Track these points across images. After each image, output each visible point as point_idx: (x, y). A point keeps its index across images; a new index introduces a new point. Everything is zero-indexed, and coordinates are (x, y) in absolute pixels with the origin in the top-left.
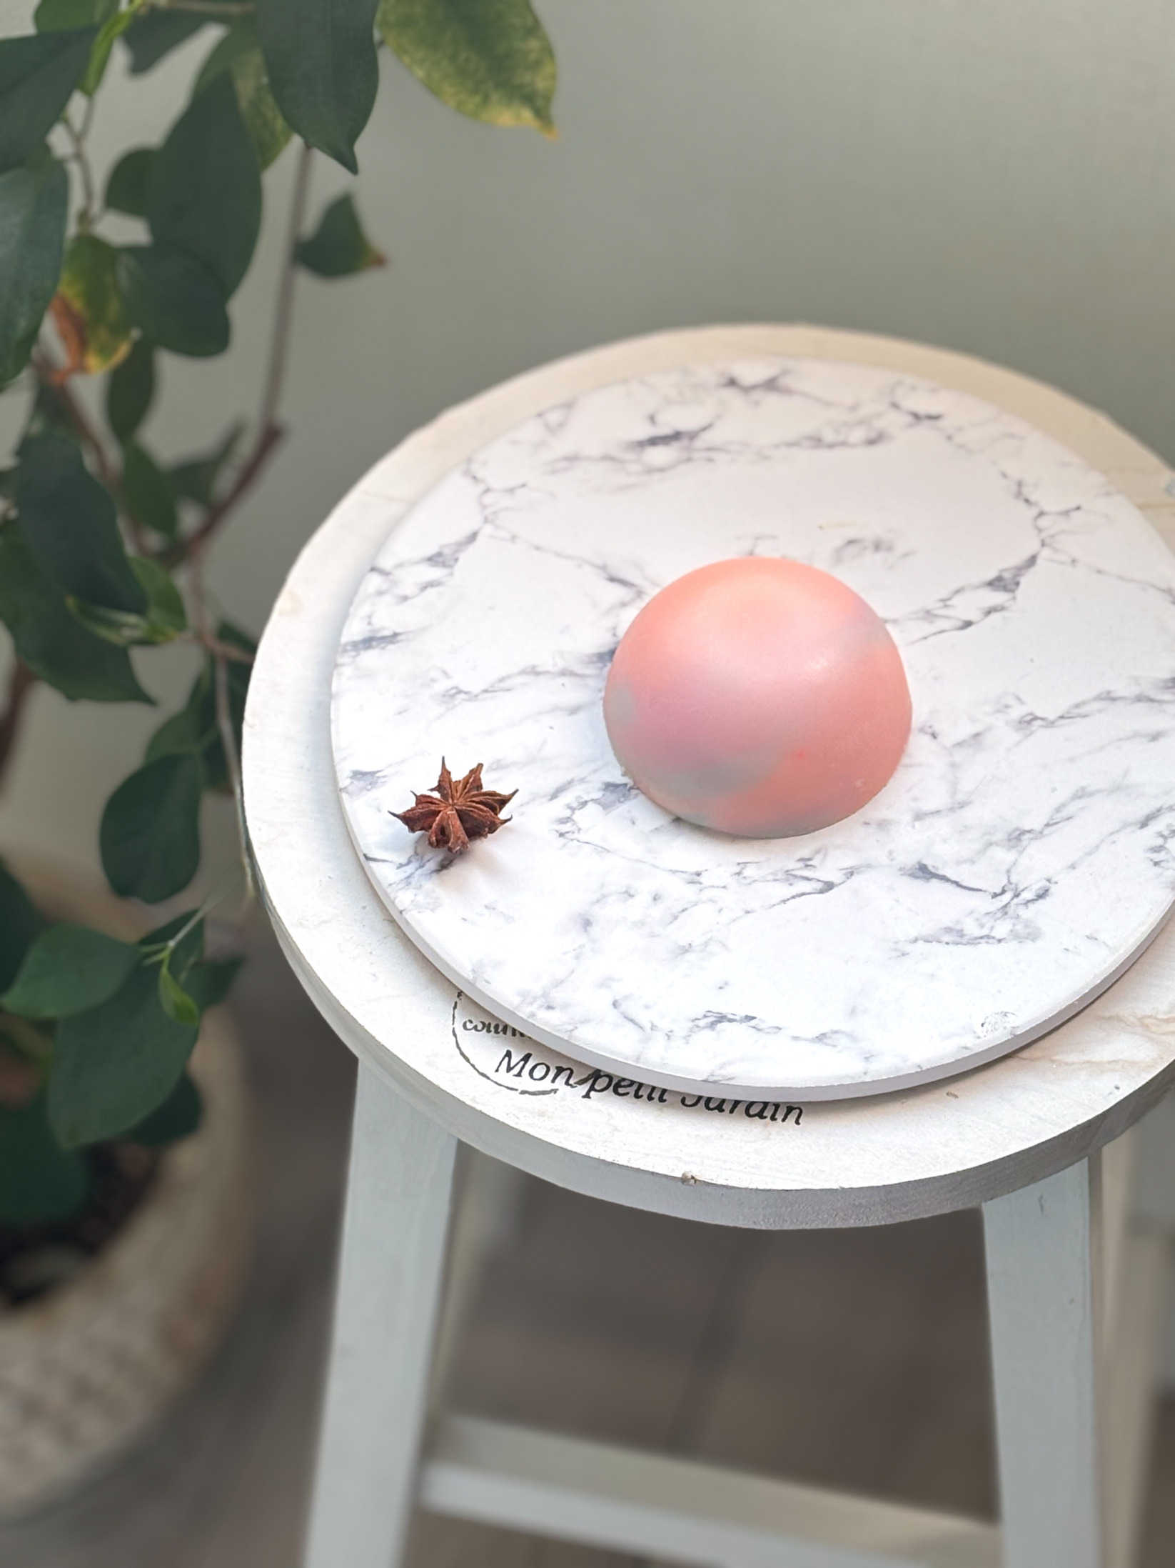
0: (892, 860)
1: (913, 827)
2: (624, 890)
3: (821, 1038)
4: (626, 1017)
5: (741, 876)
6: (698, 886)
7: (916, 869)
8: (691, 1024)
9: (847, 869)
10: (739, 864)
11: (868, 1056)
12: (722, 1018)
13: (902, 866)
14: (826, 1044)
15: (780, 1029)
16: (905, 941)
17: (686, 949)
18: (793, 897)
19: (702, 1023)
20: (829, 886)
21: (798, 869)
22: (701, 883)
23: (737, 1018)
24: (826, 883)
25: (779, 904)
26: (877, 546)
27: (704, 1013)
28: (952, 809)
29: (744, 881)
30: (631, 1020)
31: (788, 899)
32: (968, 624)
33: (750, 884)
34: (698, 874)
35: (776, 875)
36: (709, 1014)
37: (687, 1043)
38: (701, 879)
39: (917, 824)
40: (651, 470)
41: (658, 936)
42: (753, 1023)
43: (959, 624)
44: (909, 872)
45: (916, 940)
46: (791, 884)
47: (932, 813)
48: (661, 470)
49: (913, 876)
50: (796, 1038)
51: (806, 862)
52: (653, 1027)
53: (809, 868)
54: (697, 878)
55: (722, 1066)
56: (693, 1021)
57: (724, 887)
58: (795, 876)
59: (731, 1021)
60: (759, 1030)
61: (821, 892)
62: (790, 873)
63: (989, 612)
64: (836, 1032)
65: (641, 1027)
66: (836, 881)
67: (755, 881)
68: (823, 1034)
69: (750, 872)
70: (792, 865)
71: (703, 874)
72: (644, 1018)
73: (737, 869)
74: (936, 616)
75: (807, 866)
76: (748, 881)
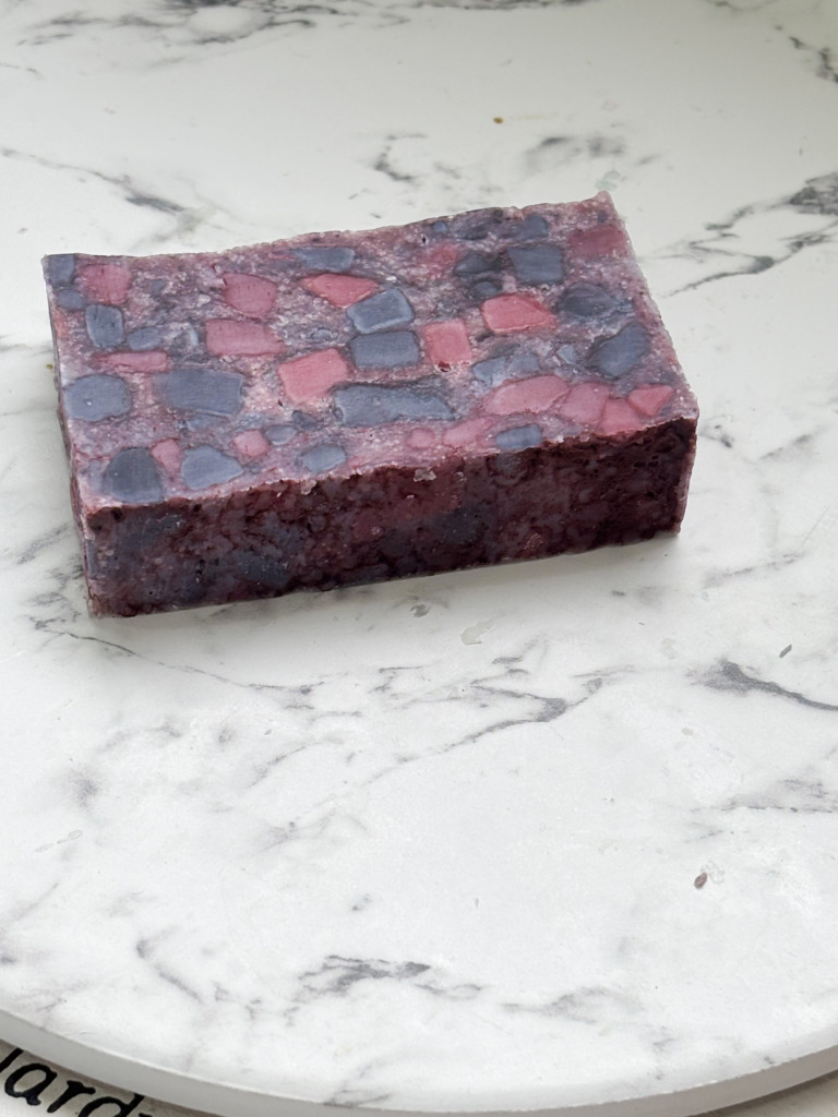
0: (672, 658)
1: (706, 597)
2: (161, 723)
3: (564, 1005)
4: (162, 975)
5: (389, 692)
6: (305, 714)
7: (719, 672)
8: (298, 986)
9: (589, 675)
10: (382, 670)
11: (659, 1039)
12: (360, 971)
13: (691, 668)
14: (575, 1018)
15: (479, 989)
16: (712, 807)
17: (285, 834)
18: (490, 729)
19: (321, 981)
20: (555, 708)
21: (496, 678)
22: (311, 708)
23: (391, 968)
24: (549, 702)
25: (462, 743)
26: (597, 148)
27: (321, 960)
28: (773, 565)
29: (394, 703)
30: (174, 981)
31: (480, 734)
32: (765, 263)
33: (404, 707)
34: (306, 691)
35: (455, 689)
36: (336, 962)
37: (290, 1024)
38: (312, 699)
39: (713, 592)
40: (206, 40)
41: (228, 809)
42: (423, 978)
43: (749, 262)
44: (707, 679)
45: (733, 805)
46: (484, 706)
47: (737, 573)
48: (223, 39)
49: (713, 684)
50: (512, 1007)
51: (511, 664)
52: (221, 994)
53: (517, 675)
54: (304, 699)
55: (364, 1072)
56: (300, 978)
57: (356, 714)
58: (492, 691)
59: (377, 975)
60: (436, 992)
61: (542, 718)
62: (480, 685)
63: (799, 244)
64: (592, 992)
65: (195, 995)
66: (569, 697)
67: (414, 701)
68: (564, 998)
69: (402, 684)
70: (485, 670)
71: (316, 690)
72: (201, 975)
73: (379, 680)
74: (707, 250)
75: (512, 671)
76: (402, 702)
